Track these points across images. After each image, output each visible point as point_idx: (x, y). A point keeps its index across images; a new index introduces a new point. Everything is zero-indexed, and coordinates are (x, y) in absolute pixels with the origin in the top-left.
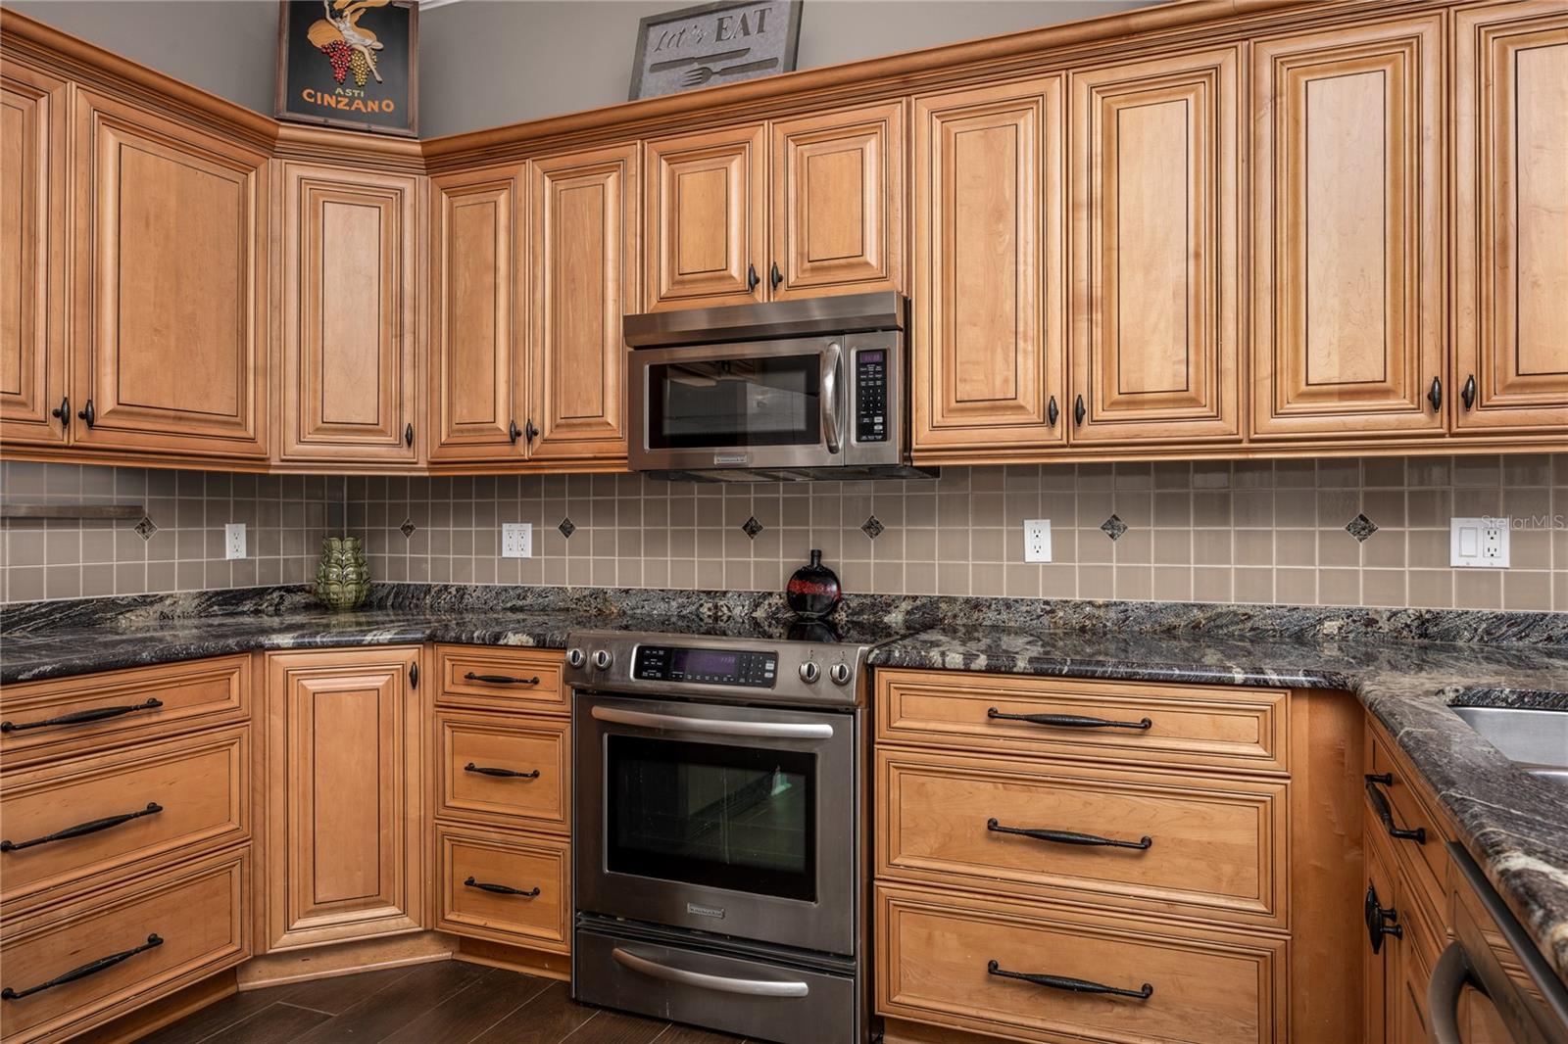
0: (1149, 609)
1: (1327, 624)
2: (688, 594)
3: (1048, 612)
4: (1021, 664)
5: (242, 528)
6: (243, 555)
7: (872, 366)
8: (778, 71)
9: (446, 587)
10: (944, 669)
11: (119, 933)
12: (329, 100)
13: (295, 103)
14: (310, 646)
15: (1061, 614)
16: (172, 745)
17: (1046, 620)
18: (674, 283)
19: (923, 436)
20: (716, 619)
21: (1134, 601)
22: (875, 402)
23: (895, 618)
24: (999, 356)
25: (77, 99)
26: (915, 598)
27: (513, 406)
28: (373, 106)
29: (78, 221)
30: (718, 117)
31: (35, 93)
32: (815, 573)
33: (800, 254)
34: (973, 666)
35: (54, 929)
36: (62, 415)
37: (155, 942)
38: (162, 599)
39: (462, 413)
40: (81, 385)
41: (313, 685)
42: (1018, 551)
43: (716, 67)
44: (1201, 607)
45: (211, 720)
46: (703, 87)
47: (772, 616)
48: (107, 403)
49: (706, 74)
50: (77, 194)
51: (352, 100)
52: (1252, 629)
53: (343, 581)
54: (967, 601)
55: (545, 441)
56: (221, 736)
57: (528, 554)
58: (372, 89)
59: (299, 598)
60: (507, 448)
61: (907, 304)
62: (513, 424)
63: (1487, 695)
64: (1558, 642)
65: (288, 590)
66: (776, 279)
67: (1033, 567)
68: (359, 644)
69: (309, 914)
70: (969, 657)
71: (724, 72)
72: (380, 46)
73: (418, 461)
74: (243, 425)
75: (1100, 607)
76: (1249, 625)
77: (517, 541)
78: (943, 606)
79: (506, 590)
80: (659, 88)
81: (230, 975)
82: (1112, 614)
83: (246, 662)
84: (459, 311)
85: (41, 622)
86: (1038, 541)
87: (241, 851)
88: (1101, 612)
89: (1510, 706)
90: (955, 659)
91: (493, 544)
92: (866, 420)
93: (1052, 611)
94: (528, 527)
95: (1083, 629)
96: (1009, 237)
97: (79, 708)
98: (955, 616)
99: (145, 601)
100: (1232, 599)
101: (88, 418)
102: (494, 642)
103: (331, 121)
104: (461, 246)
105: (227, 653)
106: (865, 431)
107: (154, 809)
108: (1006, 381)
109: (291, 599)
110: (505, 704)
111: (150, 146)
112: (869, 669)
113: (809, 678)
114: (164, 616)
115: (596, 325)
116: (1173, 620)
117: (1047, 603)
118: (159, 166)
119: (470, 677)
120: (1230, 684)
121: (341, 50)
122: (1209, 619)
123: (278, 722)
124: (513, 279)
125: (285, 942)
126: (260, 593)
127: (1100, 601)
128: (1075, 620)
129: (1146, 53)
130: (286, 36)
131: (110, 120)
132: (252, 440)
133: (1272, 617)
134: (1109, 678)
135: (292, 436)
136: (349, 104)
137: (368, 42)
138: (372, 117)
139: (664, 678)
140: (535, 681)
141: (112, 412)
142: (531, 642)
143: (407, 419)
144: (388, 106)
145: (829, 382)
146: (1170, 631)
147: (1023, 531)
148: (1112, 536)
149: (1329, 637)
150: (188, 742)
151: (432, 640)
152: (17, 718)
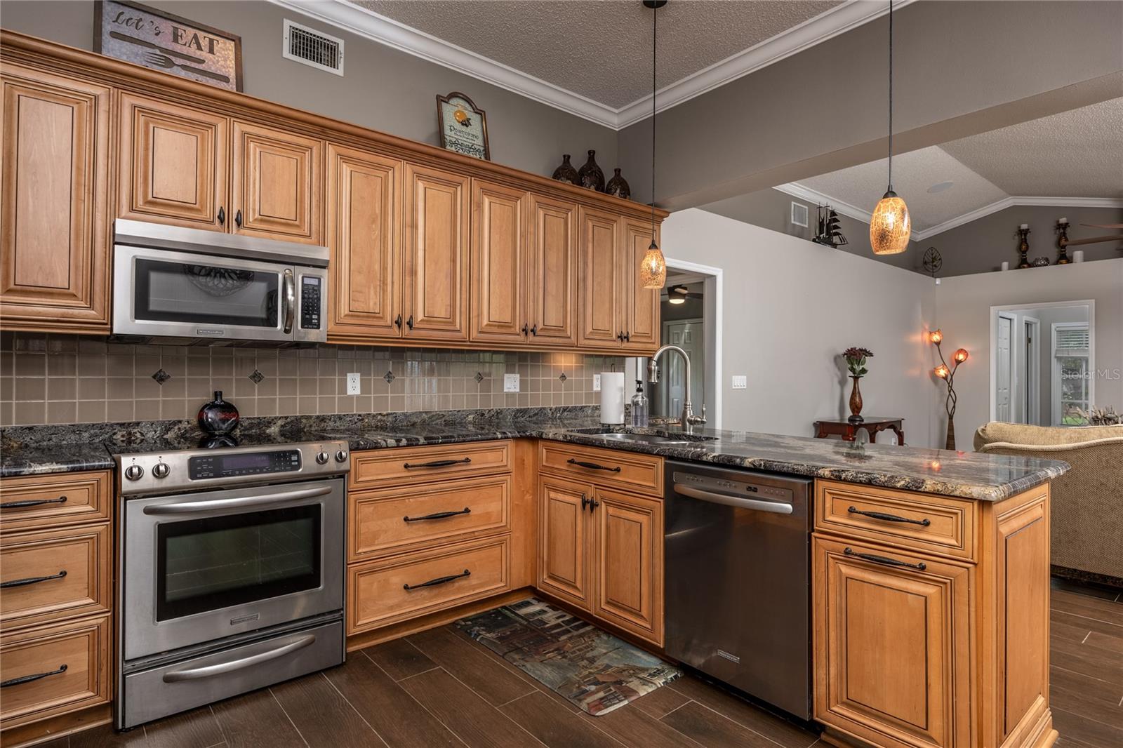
0: (404, 414)
1: (469, 416)
3: (360, 420)
4: (422, 441)
7: (311, 286)
10: (387, 447)
15: (367, 420)
17: (359, 424)
21: (399, 412)
22: (313, 306)
23: (273, 430)
26: (286, 418)
32: (218, 406)
34: (401, 444)
42: (343, 388)
43: (177, 61)
44: (426, 413)
49: (170, 64)
52: (445, 421)
54: (318, 417)
67: (351, 397)
70: (398, 441)
71: (184, 67)
75: (384, 415)
76: (443, 419)
78: (304, 421)
82: (390, 419)
86: (354, 384)
88: (385, 418)
92: (307, 316)
93: (363, 419)
95: (377, 427)
98: (311, 426)
100: (437, 408)
106: (306, 322)
108: (375, 304)
116: (414, 419)
117: (360, 415)
120: (497, 439)
122: (429, 418)
127: (385, 413)
133: (452, 415)
146: (414, 425)
147: (346, 379)
148: (389, 381)
149: (470, 423)
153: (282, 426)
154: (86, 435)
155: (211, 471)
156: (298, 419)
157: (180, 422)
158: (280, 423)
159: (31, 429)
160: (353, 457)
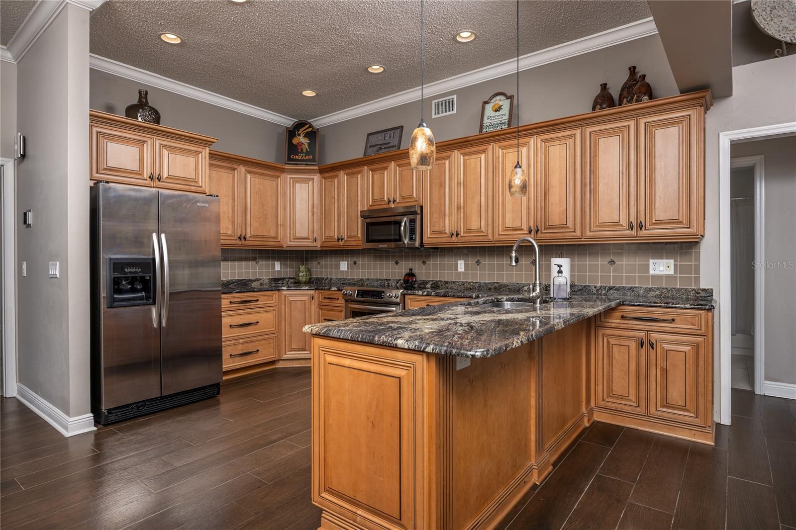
0: (485, 283)
1: (525, 287)
2: (382, 280)
4: (433, 294)
5: (279, 263)
6: (279, 269)
7: (413, 221)
8: (395, 148)
9: (327, 278)
10: (418, 295)
11: (251, 347)
12: (297, 157)
13: (289, 159)
14: (290, 290)
15: (466, 285)
16: (261, 309)
17: (462, 286)
18: (373, 202)
19: (425, 240)
20: (388, 286)
21: (482, 281)
22: (413, 231)
24: (441, 220)
25: (242, 169)
26: (433, 281)
27: (339, 232)
28: (307, 157)
29: (243, 195)
30: (382, 160)
31: (234, 169)
32: (411, 275)
33: (400, 195)
34: (424, 294)
35: (239, 344)
36: (240, 238)
37: (258, 351)
38: (261, 279)
39: (327, 234)
40: (243, 231)
41: (291, 299)
42: (457, 268)
43: (383, 147)
44: (497, 283)
45: (269, 305)
46: (380, 152)
47: (401, 285)
48: (248, 235)
49: (381, 149)
50: (242, 190)
51: (302, 156)
53: (303, 276)
54: (445, 281)
55: (345, 241)
56: (271, 309)
57: (346, 269)
58: (307, 153)
59: (292, 280)
60: (338, 243)
61: (422, 207)
62: (338, 237)
64: (576, 292)
65: (290, 278)
66: (394, 201)
67: (460, 273)
68: (300, 289)
69: (290, 351)
71: (385, 148)
72: (309, 142)
73: (318, 245)
74: (277, 238)
76: (507, 288)
77: (344, 266)
78: (439, 283)
79: (341, 279)
80: (372, 153)
81: (273, 362)
82: (477, 285)
83: (276, 292)
84: (326, 208)
85: (236, 284)
86: (461, 265)
87: (276, 335)
88: (475, 284)
90: (420, 293)
91: (338, 266)
92: (411, 236)
93: (464, 284)
94: (346, 262)
95: (470, 289)
96: (443, 191)
97: (243, 299)
99: (257, 280)
100: (505, 281)
101: (245, 238)
102: (329, 290)
103: (298, 163)
104: (327, 192)
105: (273, 290)
106: (411, 239)
107: (257, 322)
108: (443, 227)
109: (290, 281)
110: (332, 304)
111: (257, 176)
112: (403, 295)
114: (261, 283)
115: (356, 212)
116: (491, 286)
117: (463, 282)
118: (257, 180)
119: (325, 298)
122: (499, 286)
123: (283, 307)
124: (338, 200)
125: (285, 357)
126: (284, 279)
127: (474, 281)
128: (469, 286)
129: (472, 145)
130: (287, 143)
131: (249, 172)
132: (280, 242)
133: (513, 285)
135: (288, 241)
136: (302, 158)
137: (306, 141)
138: (307, 161)
139: (362, 297)
140: (338, 299)
141: (250, 237)
142: (337, 289)
143: (315, 236)
144: (311, 157)
145: (402, 228)
147: (458, 263)
148: (478, 265)
150: (264, 309)
151: (316, 289)
152: (232, 300)
153: (432, 285)
155: (361, 295)
156: (437, 282)
158: (431, 283)
159: (368, 279)
160: (407, 297)
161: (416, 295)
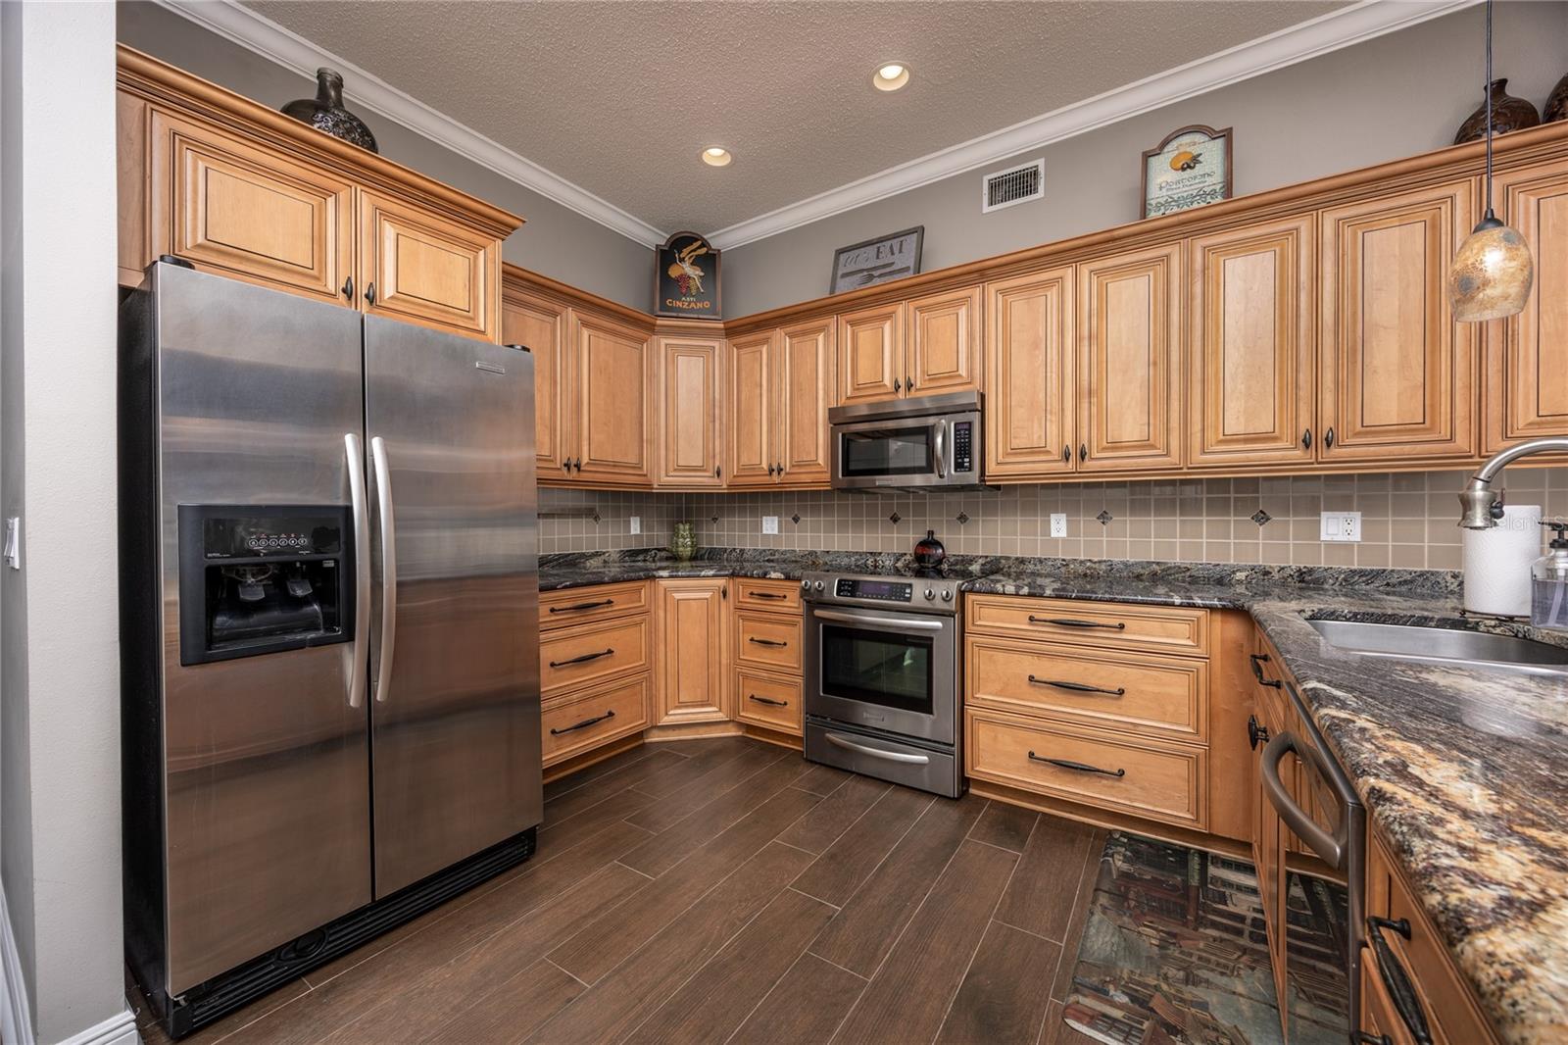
0: (1126, 564)
1: (1238, 574)
2: (861, 554)
3: (1064, 565)
4: (1048, 592)
5: (638, 519)
6: (638, 532)
7: (964, 433)
8: (910, 274)
9: (734, 549)
10: (1004, 594)
11: (596, 709)
12: (679, 304)
13: (664, 307)
14: (676, 577)
15: (1072, 566)
16: (616, 622)
17: (1063, 569)
18: (855, 389)
19: (992, 468)
20: (876, 567)
21: (1116, 560)
22: (965, 450)
23: (975, 568)
24: (1036, 421)
25: (571, 315)
26: (987, 557)
27: (770, 456)
28: (700, 305)
29: (571, 373)
30: (877, 300)
31: (555, 314)
32: (930, 542)
33: (923, 372)
34: (1020, 593)
35: (571, 704)
36: (567, 465)
37: (611, 714)
38: (604, 553)
39: (744, 460)
40: (575, 452)
41: (678, 596)
42: (1047, 531)
43: (876, 273)
44: (1158, 563)
45: (633, 611)
46: (869, 285)
47: (907, 566)
48: (585, 460)
49: (871, 277)
50: (571, 360)
51: (690, 303)
52: (1190, 576)
53: (685, 545)
54: (1017, 559)
55: (787, 474)
56: (637, 619)
57: (776, 532)
58: (700, 297)
59: (664, 554)
60: (768, 478)
61: (983, 397)
62: (771, 465)
63: (1333, 613)
64: (1394, 586)
65: (659, 550)
66: (909, 386)
67: (1056, 540)
68: (699, 576)
69: (677, 707)
70: (1018, 588)
71: (880, 276)
72: (702, 274)
73: (723, 485)
74: (641, 468)
75: (1095, 563)
76: (1188, 574)
77: (770, 525)
78: (1003, 561)
79: (764, 551)
80: (845, 287)
81: (640, 735)
82: (1103, 567)
83: (647, 583)
84: (743, 406)
85: (555, 563)
86: (1059, 526)
87: (646, 675)
88: (1097, 566)
89: (1348, 620)
90: (1010, 589)
91: (758, 527)
92: (960, 460)
93: (1067, 565)
94: (776, 518)
95: (1085, 575)
96: (1042, 357)
97: (579, 603)
98: (1010, 567)
99: (597, 554)
100: (1177, 559)
101: (578, 466)
102: (764, 576)
103: (681, 315)
104: (743, 375)
105: (639, 579)
106: (959, 466)
107: (610, 652)
108: (1040, 437)
109: (659, 554)
110: (769, 608)
111: (601, 334)
112: (962, 594)
113: (930, 597)
114: (605, 561)
115: (813, 414)
116: (1140, 571)
117: (1063, 560)
118: (605, 342)
119: (752, 594)
120: (1172, 605)
121: (685, 278)
122: (1163, 570)
123: (661, 613)
124: (770, 391)
125: (665, 720)
126: (646, 551)
127: (1096, 560)
128: (1081, 570)
129: (1124, 250)
130: (658, 274)
131: (585, 324)
132: (645, 475)
133: (1203, 569)
134: (1100, 600)
135: (663, 473)
136: (688, 305)
137: (697, 273)
138: (699, 311)
139: (852, 596)
140: (785, 597)
141: (588, 463)
142: (783, 577)
143: (717, 464)
144: (707, 305)
145: (939, 440)
146: (1139, 577)
147: (1050, 521)
148: (1103, 523)
149: (1240, 582)
150: (624, 620)
151: (733, 575)
152: (557, 606)
153: (982, 565)
154: (853, 559)
155: (849, 591)
156: (998, 559)
157: (905, 554)
158: (981, 561)
159: (828, 552)
160: (970, 598)
161: (997, 593)
